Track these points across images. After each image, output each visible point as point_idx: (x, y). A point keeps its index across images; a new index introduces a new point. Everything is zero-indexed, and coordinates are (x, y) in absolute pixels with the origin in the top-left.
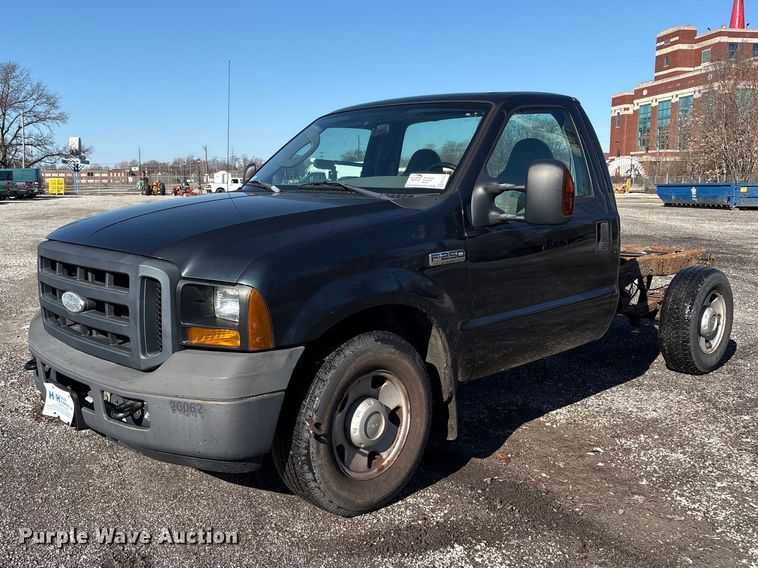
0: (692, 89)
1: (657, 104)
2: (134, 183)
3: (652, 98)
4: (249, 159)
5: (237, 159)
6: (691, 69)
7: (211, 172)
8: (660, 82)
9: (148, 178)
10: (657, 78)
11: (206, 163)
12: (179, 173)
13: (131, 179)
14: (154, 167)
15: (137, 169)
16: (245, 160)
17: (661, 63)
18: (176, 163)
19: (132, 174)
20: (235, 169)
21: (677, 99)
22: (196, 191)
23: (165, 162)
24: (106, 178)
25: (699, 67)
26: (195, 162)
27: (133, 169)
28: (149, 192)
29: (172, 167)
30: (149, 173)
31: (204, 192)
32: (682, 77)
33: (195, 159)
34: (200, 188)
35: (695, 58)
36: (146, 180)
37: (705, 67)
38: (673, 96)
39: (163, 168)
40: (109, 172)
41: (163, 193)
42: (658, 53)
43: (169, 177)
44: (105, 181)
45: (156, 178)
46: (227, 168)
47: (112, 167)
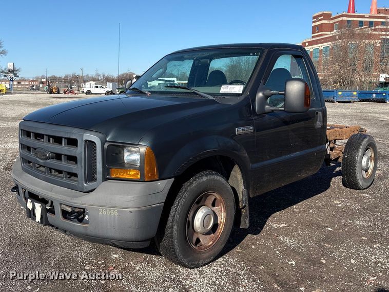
0: (329, 43)
1: (313, 50)
2: (43, 87)
3: (310, 47)
4: (106, 75)
5: (99, 75)
6: (329, 33)
7: (85, 82)
8: (314, 39)
9: (51, 86)
10: (313, 37)
11: (83, 77)
12: (68, 83)
13: (41, 85)
14: (54, 79)
15: (45, 80)
16: (104, 76)
17: (314, 30)
18: (66, 77)
19: (42, 83)
20: (99, 80)
21: (322, 48)
22: (76, 92)
23: (60, 76)
24: (27, 85)
25: (333, 32)
26: (76, 77)
27: (43, 80)
28: (51, 92)
29: (64, 79)
30: (51, 82)
31: (80, 92)
32: (324, 37)
33: (77, 75)
34: (78, 90)
35: (331, 28)
36: (49, 86)
37: (335, 32)
38: (320, 46)
39: (59, 80)
40: (30, 81)
41: (58, 93)
42: (313, 25)
43: (62, 84)
44: (27, 86)
45: (55, 85)
46: (94, 79)
47: (31, 79)
